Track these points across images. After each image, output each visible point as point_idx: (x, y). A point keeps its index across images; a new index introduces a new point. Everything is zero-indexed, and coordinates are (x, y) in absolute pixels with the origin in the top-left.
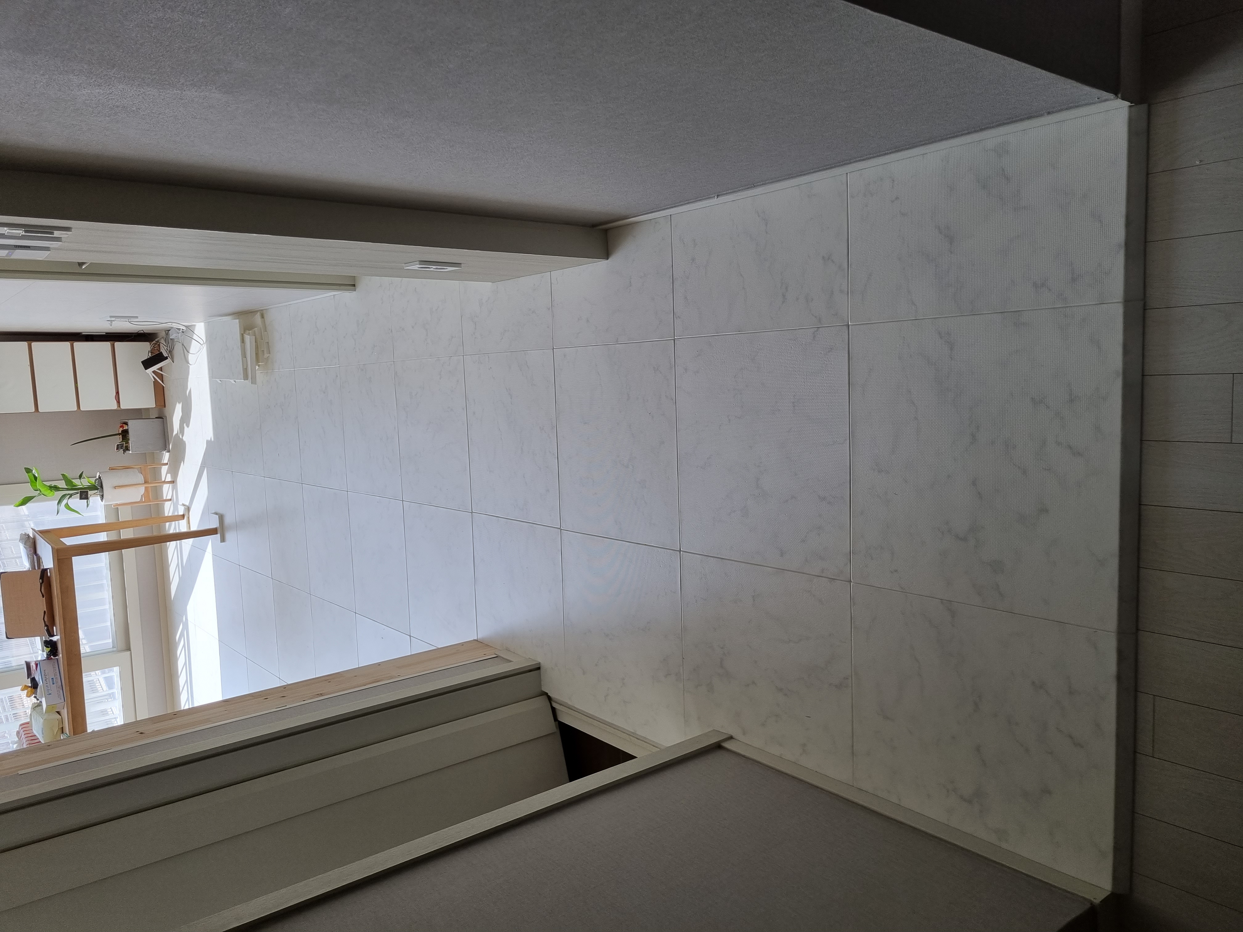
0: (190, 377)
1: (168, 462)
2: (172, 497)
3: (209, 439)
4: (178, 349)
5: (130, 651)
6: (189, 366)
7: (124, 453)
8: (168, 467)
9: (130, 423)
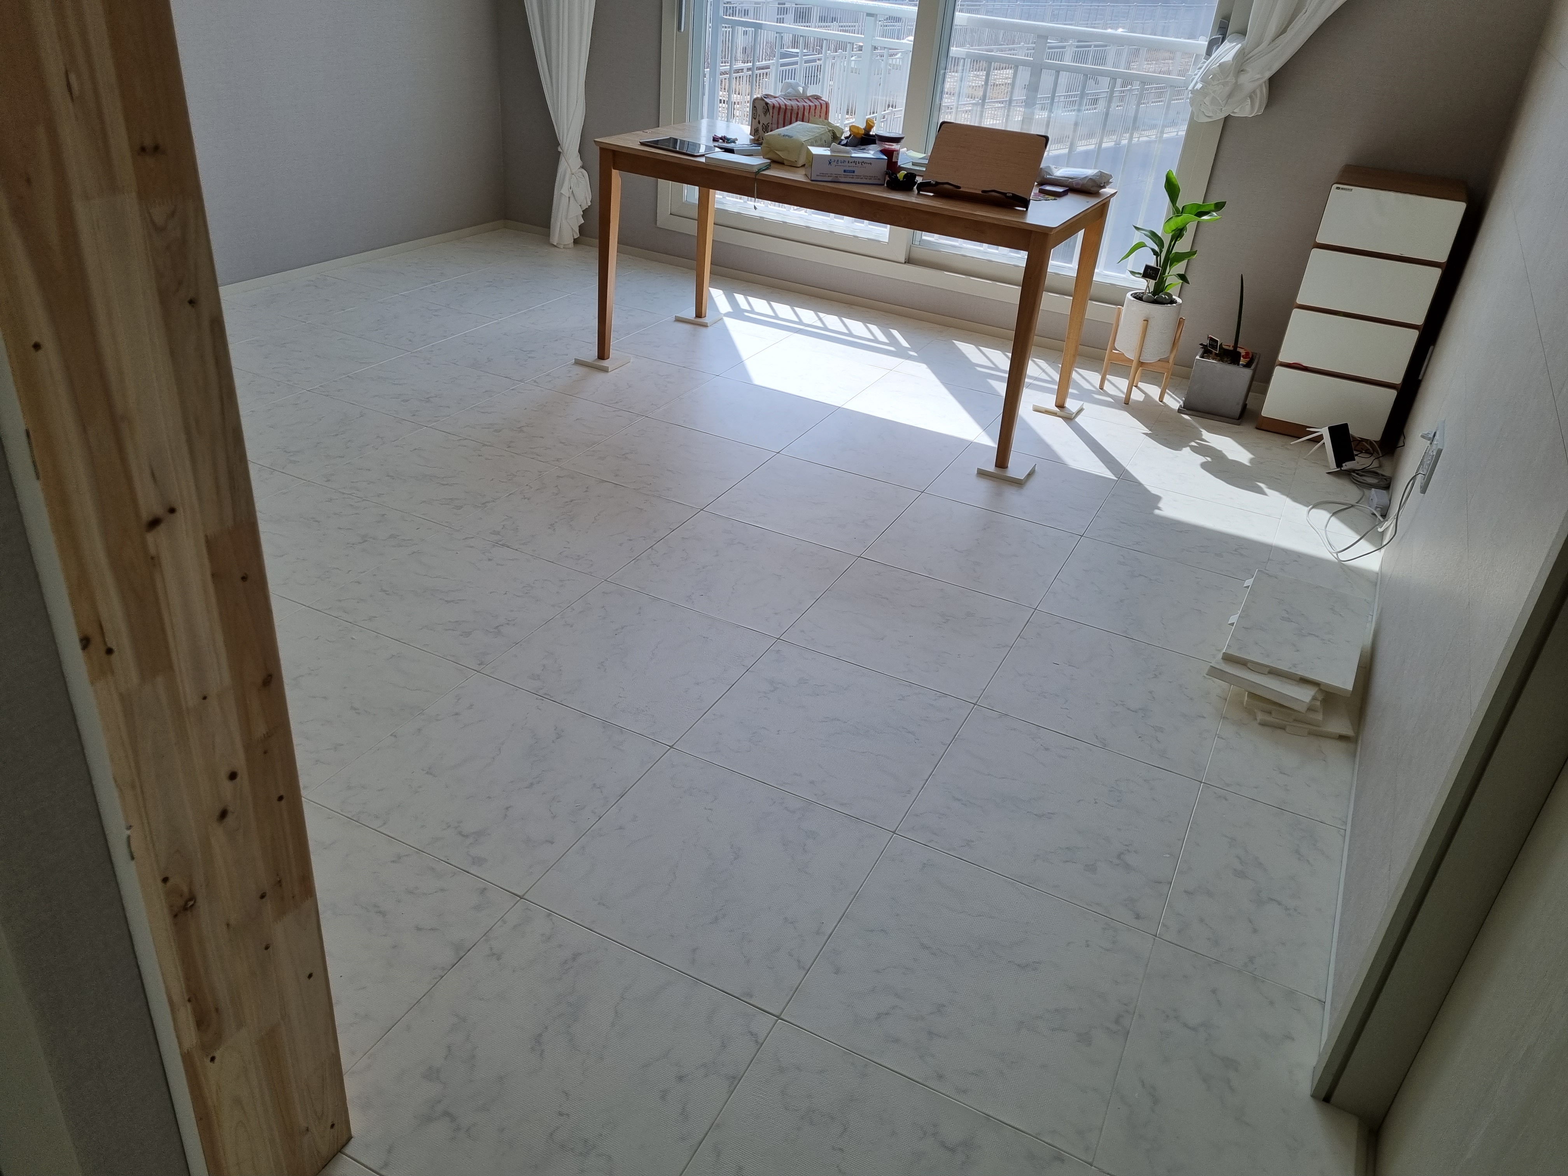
0: (1288, 501)
1: (1164, 403)
2: (1105, 391)
3: (1160, 505)
4: (1349, 491)
5: (905, 262)
6: (1308, 506)
7: (1201, 344)
8: (1156, 402)
9: (1247, 373)
